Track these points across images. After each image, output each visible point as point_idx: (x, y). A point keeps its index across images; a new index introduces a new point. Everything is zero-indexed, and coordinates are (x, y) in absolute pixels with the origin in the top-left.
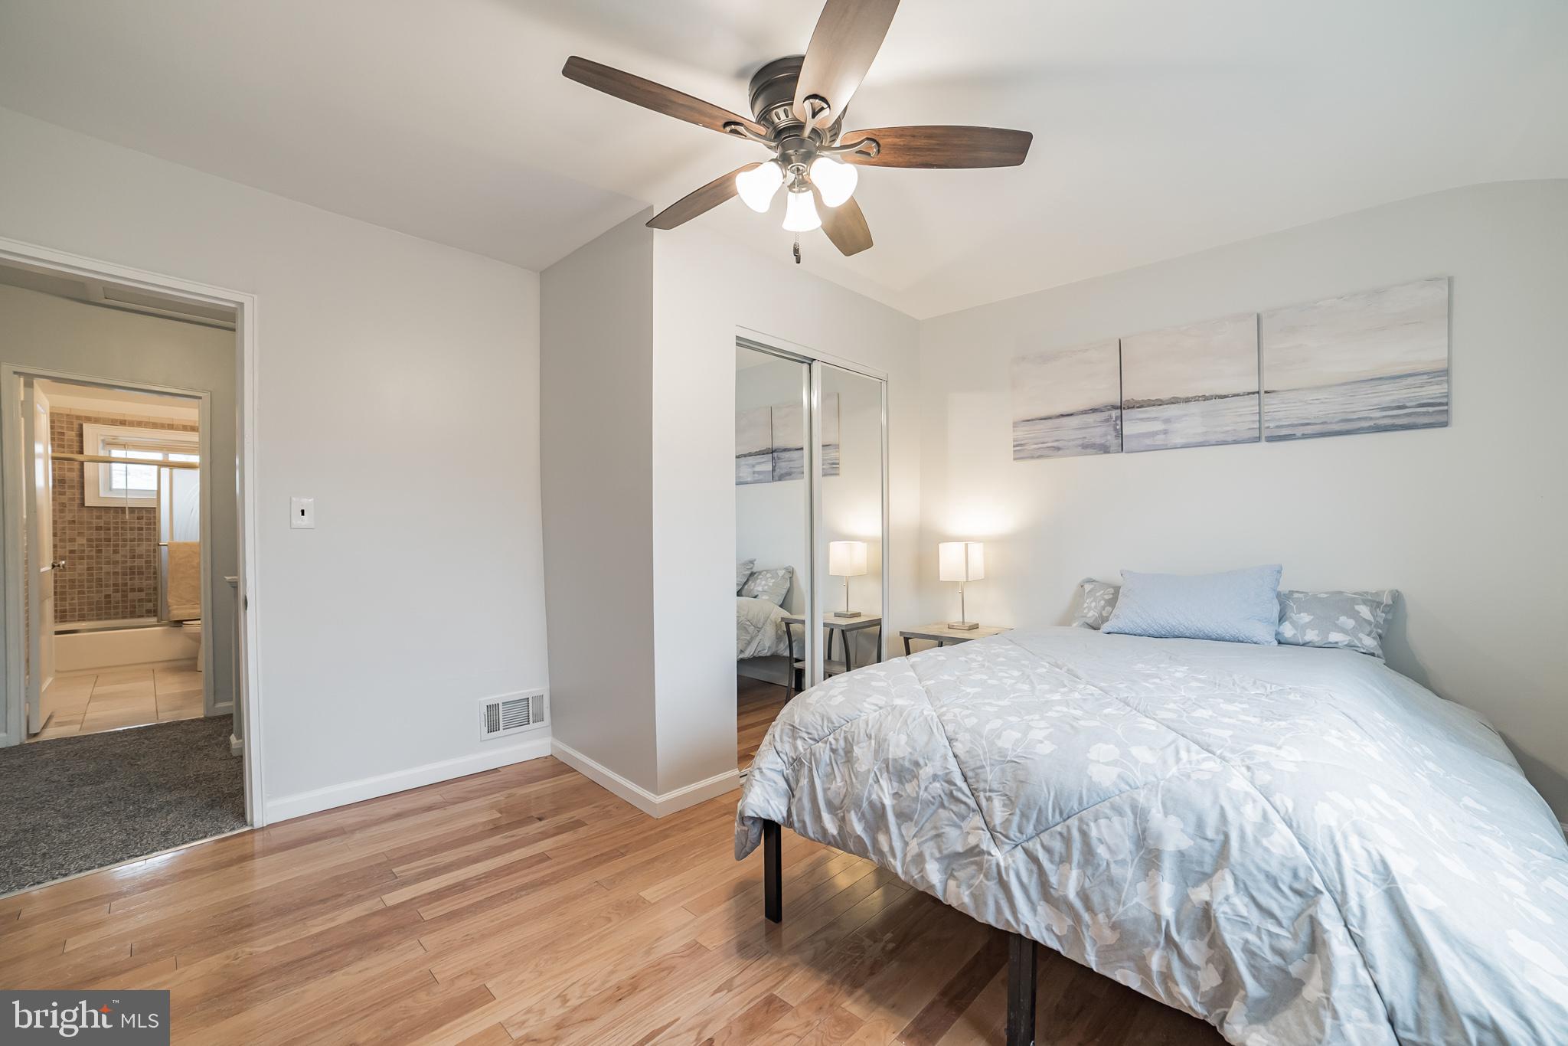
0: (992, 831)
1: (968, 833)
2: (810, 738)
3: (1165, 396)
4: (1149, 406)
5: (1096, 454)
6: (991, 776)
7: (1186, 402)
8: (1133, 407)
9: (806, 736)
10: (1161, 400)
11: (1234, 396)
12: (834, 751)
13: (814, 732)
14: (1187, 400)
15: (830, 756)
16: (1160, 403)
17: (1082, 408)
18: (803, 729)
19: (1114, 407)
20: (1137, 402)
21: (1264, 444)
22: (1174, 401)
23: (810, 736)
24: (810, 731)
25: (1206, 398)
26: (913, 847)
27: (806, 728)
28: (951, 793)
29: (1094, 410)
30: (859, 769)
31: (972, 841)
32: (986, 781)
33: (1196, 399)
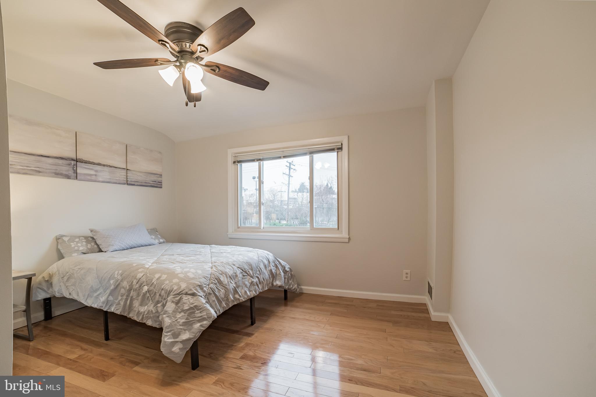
0: (252, 277)
1: (248, 281)
2: (207, 285)
3: (96, 161)
4: (89, 163)
5: (63, 178)
6: (246, 267)
7: (104, 166)
8: (82, 162)
9: (205, 285)
10: (94, 163)
11: (119, 168)
12: (215, 284)
13: (207, 283)
14: (104, 165)
15: (216, 286)
16: (94, 164)
17: (55, 155)
18: (203, 284)
19: (73, 160)
20: (84, 160)
21: (126, 186)
22: (99, 164)
23: (206, 285)
24: (205, 283)
25: (111, 167)
26: (243, 291)
27: (204, 283)
28: (243, 275)
29: (62, 158)
30: (225, 283)
31: (250, 281)
32: (246, 269)
33: (107, 166)
